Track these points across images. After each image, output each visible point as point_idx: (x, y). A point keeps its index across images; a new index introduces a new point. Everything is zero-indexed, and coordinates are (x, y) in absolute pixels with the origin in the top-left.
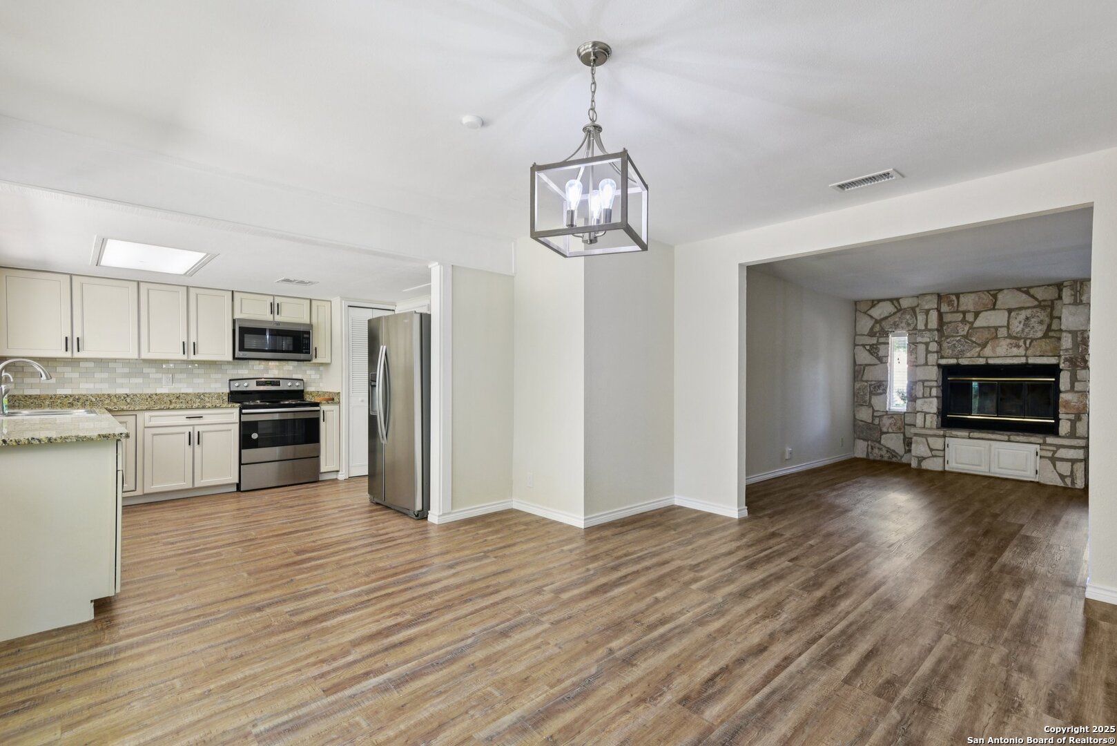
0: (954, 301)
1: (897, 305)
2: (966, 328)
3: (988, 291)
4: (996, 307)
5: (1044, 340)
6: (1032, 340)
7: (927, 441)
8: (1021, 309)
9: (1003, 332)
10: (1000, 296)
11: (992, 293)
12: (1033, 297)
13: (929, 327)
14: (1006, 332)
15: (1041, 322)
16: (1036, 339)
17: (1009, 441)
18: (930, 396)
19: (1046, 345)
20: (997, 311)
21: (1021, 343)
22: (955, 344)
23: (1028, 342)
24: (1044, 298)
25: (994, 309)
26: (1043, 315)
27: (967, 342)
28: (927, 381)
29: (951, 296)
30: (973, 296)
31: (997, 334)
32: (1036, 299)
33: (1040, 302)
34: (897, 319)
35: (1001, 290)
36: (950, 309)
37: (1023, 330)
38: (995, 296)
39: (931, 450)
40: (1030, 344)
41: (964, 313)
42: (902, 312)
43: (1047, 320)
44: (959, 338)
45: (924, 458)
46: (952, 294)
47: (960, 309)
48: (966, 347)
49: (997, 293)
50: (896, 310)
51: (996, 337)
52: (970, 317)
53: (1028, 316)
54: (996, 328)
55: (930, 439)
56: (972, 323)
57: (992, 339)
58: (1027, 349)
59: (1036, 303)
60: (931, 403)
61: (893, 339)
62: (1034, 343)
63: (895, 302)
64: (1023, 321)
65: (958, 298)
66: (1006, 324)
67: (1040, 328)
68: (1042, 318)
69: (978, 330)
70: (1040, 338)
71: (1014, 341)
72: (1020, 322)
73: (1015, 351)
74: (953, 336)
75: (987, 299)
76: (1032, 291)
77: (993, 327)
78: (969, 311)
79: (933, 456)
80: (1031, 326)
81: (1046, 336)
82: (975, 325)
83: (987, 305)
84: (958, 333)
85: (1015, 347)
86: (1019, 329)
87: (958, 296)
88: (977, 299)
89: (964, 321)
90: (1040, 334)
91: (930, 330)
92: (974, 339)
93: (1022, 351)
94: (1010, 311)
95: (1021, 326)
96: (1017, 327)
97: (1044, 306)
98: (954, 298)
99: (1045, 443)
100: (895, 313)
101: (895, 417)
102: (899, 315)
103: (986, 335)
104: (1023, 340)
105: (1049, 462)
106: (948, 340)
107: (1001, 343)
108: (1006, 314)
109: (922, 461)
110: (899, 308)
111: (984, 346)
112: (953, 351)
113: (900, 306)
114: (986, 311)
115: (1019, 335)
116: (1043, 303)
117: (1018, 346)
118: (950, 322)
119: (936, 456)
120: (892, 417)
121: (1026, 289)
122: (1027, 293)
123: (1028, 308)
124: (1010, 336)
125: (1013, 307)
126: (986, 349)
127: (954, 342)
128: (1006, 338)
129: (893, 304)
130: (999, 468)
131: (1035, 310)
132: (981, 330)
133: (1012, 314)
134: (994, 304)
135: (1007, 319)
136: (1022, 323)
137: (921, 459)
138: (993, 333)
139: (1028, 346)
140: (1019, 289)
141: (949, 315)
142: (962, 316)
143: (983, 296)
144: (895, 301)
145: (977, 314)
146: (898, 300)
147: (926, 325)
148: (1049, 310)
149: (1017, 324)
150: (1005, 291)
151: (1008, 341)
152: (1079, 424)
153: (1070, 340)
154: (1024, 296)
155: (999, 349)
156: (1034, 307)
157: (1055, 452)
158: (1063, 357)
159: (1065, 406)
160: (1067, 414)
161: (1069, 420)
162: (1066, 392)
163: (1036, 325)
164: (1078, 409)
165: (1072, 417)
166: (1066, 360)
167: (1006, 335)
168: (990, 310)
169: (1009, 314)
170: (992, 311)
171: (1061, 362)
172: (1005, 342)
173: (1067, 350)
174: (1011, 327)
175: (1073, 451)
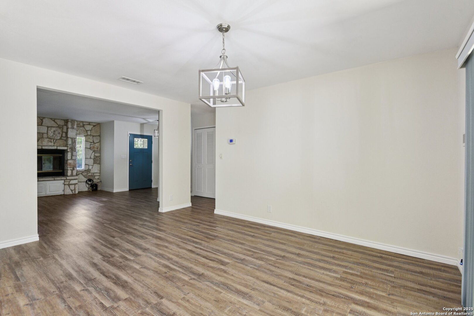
3: (39, 117)
6: (56, 140)
8: (52, 127)
9: (45, 136)
10: (44, 120)
11: (41, 118)
12: (56, 123)
15: (59, 133)
16: (58, 140)
17: (54, 180)
19: (61, 142)
20: (43, 126)
21: (52, 141)
23: (55, 140)
24: (60, 124)
26: (60, 131)
32: (57, 124)
33: (59, 125)
35: (44, 118)
37: (53, 136)
38: (42, 120)
40: (55, 141)
43: (61, 133)
51: (43, 137)
53: (55, 130)
54: (43, 134)
57: (41, 138)
58: (54, 143)
59: (57, 126)
62: (57, 141)
66: (46, 132)
67: (59, 135)
68: (59, 132)
70: (59, 139)
71: (49, 140)
72: (52, 132)
73: (50, 144)
75: (39, 121)
76: (56, 121)
81: (61, 139)
83: (39, 123)
86: (51, 135)
90: (59, 138)
93: (52, 144)
94: (48, 127)
95: (52, 134)
96: (51, 134)
97: (60, 127)
99: (67, 179)
103: (39, 136)
104: (53, 140)
105: (68, 186)
107: (45, 140)
108: (46, 127)
115: (51, 137)
116: (60, 126)
117: (51, 142)
121: (53, 119)
122: (54, 121)
123: (55, 127)
124: (48, 138)
125: (49, 126)
128: (46, 138)
130: (50, 192)
131: (57, 128)
133: (49, 128)
134: (42, 123)
135: (47, 130)
139: (55, 142)
140: (51, 119)
148: (61, 129)
149: (51, 133)
150: (46, 119)
151: (48, 139)
152: (73, 171)
153: (71, 141)
154: (53, 122)
155: (44, 142)
156: (57, 127)
157: (69, 182)
158: (69, 147)
159: (69, 165)
160: (70, 168)
161: (71, 170)
162: (70, 160)
163: (57, 134)
164: (73, 166)
165: (72, 169)
166: (70, 148)
167: (47, 137)
168: (40, 125)
169: (48, 128)
170: (41, 126)
171: (69, 149)
172: (46, 140)
173: (70, 145)
174: (48, 134)
175: (75, 180)
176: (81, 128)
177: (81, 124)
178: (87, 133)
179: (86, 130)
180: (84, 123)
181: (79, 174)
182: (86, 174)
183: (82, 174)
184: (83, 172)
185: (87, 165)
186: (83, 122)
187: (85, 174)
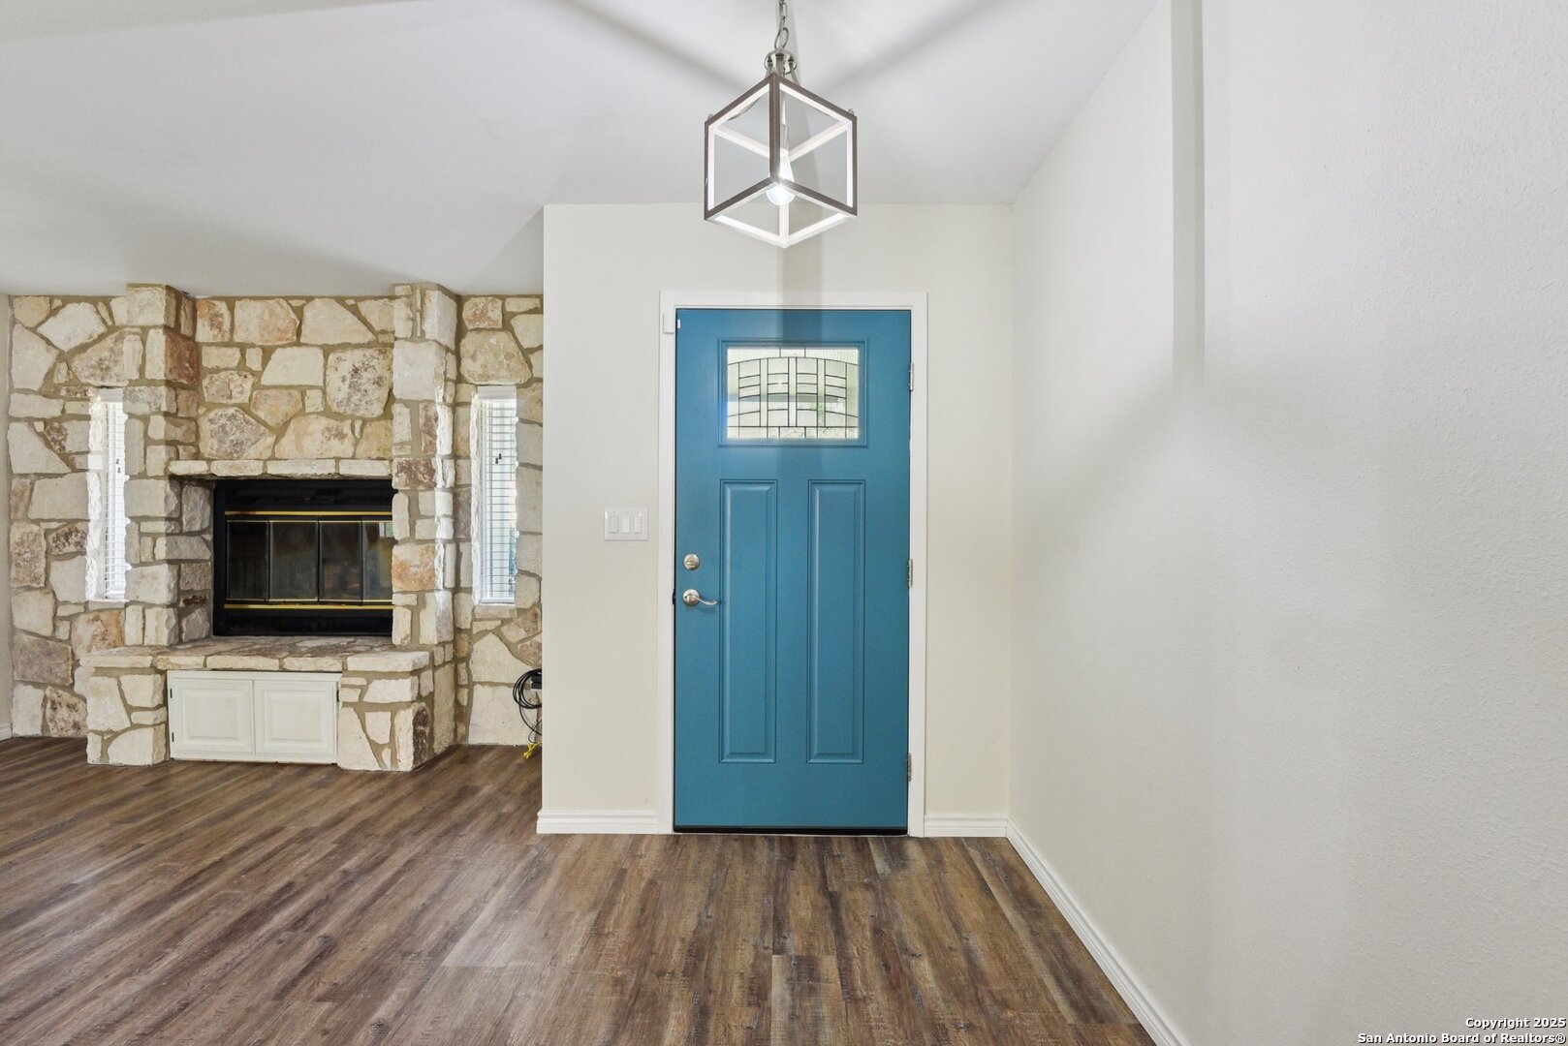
0: (222, 316)
1: (105, 314)
2: (248, 386)
3: (287, 299)
4: (301, 341)
5: (383, 422)
6: (365, 422)
7: (119, 685)
8: (345, 346)
9: (314, 401)
10: (309, 313)
11: (295, 303)
12: (364, 321)
13: (148, 375)
14: (320, 400)
15: (377, 382)
16: (372, 420)
18: (155, 562)
20: (303, 349)
21: (347, 430)
22: (223, 426)
23: (358, 424)
25: (298, 344)
27: (247, 422)
28: (147, 518)
29: (216, 302)
30: (259, 305)
31: (304, 404)
32: (372, 327)
33: (378, 334)
34: (106, 354)
35: (309, 299)
36: (215, 337)
37: (349, 398)
38: (299, 312)
39: (130, 709)
40: (362, 431)
41: (243, 348)
42: (117, 334)
43: (388, 378)
44: (231, 411)
45: (115, 735)
46: (220, 299)
47: (237, 338)
48: (246, 435)
49: (304, 305)
50: (102, 329)
51: (302, 412)
52: (254, 360)
53: (358, 365)
54: (303, 390)
55: (125, 679)
56: (257, 375)
57: (296, 416)
58: (355, 442)
59: (370, 337)
60: (155, 578)
61: (96, 408)
62: (368, 429)
63: (100, 304)
64: (349, 376)
65: (231, 309)
66: (320, 382)
67: (376, 395)
68: (380, 372)
69: (269, 392)
70: (379, 419)
71: (333, 423)
72: (345, 379)
73: (336, 446)
74: (221, 405)
75: (285, 318)
76: (364, 307)
77: (299, 387)
78: (253, 346)
79: (135, 727)
80: (363, 388)
81: (386, 413)
82: (266, 380)
83: (285, 332)
84: (230, 397)
85: (336, 436)
86: (342, 395)
87: (231, 302)
88: (266, 316)
89: (242, 367)
91: (153, 383)
92: (261, 414)
94: (327, 350)
95: (345, 387)
96: (339, 391)
97: (387, 344)
98: (222, 307)
99: (347, 671)
100: (102, 337)
101: (103, 616)
102: (109, 341)
103: (285, 405)
104: (349, 422)
105: (356, 715)
106: (212, 415)
107: (312, 427)
108: (320, 353)
109: (110, 741)
110: (110, 323)
111: (280, 431)
112: (221, 442)
113: (111, 315)
114: (283, 346)
115: (341, 410)
117: (340, 436)
118: (217, 370)
119: (140, 726)
120: (97, 619)
121: (352, 302)
122: (355, 310)
123: (358, 346)
124: (327, 412)
125: (332, 342)
126: (284, 441)
127: (223, 421)
128: (321, 413)
129: (98, 312)
130: (272, 739)
131: (369, 352)
132: (274, 392)
133: (330, 358)
134: (299, 332)
135: (321, 369)
136: (347, 382)
137: (109, 737)
138: (296, 403)
139: (357, 434)
140: (341, 300)
141: (214, 350)
142: (238, 355)
143: (278, 309)
144: (101, 302)
145: (267, 353)
146: (106, 300)
147: (142, 370)
149: (338, 383)
150: (317, 302)
151: (324, 422)
152: (423, 615)
153: (407, 423)
154: (350, 318)
155: (307, 442)
156: (368, 345)
157: (363, 689)
158: (395, 461)
159: (400, 577)
160: (404, 592)
161: (408, 607)
162: (404, 541)
163: (370, 387)
164: (421, 581)
165: (412, 599)
166: (402, 468)
167: (321, 409)
168: (291, 345)
169: (326, 357)
170: (296, 349)
171: (395, 471)
172: (318, 425)
173: (402, 444)
174: (328, 390)
175: (393, 682)
176: (493, 340)
177: (496, 314)
178: (530, 367)
179: (520, 346)
180: (512, 306)
181: (485, 632)
182: (523, 634)
183: (497, 632)
184: (504, 622)
185: (526, 579)
186: (503, 298)
187: (514, 634)
